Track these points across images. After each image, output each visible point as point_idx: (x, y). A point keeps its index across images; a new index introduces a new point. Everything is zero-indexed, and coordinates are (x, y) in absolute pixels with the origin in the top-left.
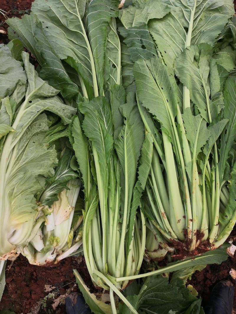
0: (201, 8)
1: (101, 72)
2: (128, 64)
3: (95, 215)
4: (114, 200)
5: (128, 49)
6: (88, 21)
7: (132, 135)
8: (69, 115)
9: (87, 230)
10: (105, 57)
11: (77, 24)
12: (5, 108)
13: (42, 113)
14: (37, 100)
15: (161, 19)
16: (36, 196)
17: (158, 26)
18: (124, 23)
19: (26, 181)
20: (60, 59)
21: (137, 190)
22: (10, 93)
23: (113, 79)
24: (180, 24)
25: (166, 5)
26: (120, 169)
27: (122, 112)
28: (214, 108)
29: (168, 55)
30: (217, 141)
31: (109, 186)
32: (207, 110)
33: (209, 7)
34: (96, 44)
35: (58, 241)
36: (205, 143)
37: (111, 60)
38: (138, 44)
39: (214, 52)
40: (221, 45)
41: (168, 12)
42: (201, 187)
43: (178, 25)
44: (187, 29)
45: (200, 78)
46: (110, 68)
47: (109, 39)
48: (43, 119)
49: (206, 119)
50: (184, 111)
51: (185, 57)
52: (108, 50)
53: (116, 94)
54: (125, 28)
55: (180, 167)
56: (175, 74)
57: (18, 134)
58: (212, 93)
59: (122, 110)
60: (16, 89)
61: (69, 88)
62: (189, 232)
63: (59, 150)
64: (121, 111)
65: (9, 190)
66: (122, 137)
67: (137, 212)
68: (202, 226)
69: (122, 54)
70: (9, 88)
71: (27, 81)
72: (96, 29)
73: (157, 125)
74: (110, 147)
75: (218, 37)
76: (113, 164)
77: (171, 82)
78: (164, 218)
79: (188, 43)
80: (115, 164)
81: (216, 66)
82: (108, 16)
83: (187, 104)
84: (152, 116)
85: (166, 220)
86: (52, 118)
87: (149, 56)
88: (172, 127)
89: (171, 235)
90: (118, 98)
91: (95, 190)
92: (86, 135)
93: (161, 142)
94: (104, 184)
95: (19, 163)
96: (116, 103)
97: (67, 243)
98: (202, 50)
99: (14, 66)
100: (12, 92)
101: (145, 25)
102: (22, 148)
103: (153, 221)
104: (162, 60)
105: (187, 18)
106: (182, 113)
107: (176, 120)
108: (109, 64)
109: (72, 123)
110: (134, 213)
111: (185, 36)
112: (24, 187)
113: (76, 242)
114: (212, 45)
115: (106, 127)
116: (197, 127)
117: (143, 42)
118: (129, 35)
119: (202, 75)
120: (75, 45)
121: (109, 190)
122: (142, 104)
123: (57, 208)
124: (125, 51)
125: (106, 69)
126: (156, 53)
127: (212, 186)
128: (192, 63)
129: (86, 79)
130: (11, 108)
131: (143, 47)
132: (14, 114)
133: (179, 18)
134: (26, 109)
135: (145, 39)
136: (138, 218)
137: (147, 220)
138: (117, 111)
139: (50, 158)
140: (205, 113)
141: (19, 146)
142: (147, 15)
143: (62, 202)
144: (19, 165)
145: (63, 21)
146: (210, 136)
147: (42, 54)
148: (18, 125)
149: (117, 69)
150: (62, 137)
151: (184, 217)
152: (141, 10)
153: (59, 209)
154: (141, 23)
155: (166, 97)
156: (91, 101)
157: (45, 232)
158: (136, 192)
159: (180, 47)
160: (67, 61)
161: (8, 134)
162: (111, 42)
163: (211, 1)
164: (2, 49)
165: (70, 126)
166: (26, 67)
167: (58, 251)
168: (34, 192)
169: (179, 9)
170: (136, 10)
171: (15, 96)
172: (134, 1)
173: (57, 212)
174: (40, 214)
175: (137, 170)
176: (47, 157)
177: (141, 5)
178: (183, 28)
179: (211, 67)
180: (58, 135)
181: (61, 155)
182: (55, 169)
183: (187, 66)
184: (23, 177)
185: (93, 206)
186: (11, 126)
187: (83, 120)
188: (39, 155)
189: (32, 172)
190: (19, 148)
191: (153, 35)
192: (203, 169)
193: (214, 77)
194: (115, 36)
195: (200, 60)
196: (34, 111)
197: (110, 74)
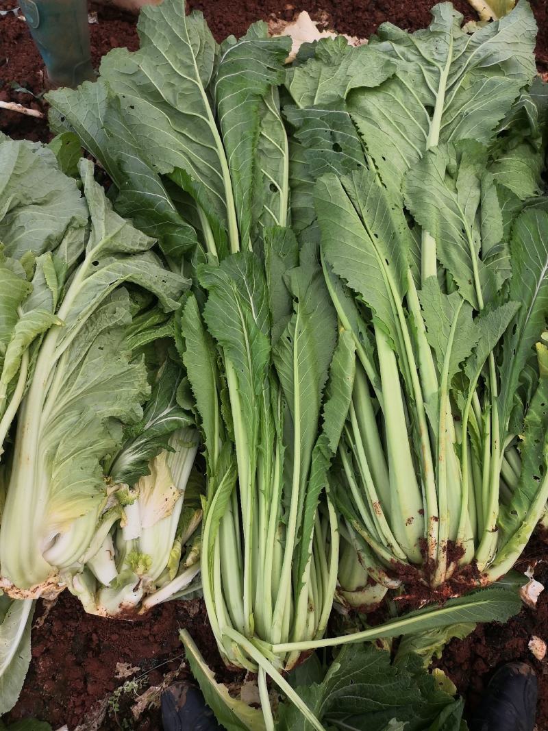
0: (463, 64)
1: (246, 201)
2: (304, 184)
3: (229, 508)
4: (270, 475)
5: (305, 151)
6: (220, 94)
7: (310, 336)
8: (175, 292)
9: (212, 539)
10: (254, 169)
11: (194, 100)
12: (44, 275)
13: (119, 287)
14: (108, 259)
15: (376, 87)
16: (102, 462)
17: (371, 103)
18: (296, 98)
19: (83, 430)
20: (159, 174)
21: (321, 452)
22: (54, 245)
23: (271, 215)
24: (416, 99)
25: (387, 58)
26: (284, 407)
27: (290, 285)
28: (489, 278)
29: (391, 166)
30: (494, 350)
31: (259, 444)
32: (472, 282)
33: (480, 63)
34: (236, 142)
35: (148, 562)
36: (468, 353)
37: (266, 174)
38: (324, 142)
39: (490, 158)
40: (506, 143)
41: (390, 75)
42: (458, 448)
43: (413, 101)
44: (431, 110)
45: (459, 214)
46: (264, 192)
47: (264, 129)
48: (121, 300)
49: (471, 302)
50: (422, 284)
51: (426, 168)
52: (261, 153)
53: (276, 248)
54: (298, 107)
55: (413, 403)
56: (404, 204)
57: (68, 331)
58: (484, 245)
59: (290, 280)
60: (67, 237)
61: (176, 234)
62: (430, 544)
63: (152, 367)
64: (287, 284)
65: (46, 448)
66: (289, 338)
67: (319, 502)
68: (460, 530)
69: (290, 161)
70: (52, 235)
71: (89, 218)
72: (236, 111)
73: (365, 313)
74: (263, 360)
75: (498, 127)
76: (268, 396)
77: (395, 222)
78: (378, 515)
79: (433, 140)
80: (272, 397)
81: (494, 188)
82: (262, 83)
83: (430, 270)
84: (353, 294)
85: (381, 519)
86: (139, 298)
87: (349, 167)
88: (396, 317)
89: (393, 553)
90: (282, 256)
91: (229, 452)
92: (212, 333)
93: (372, 349)
94: (248, 440)
95: (68, 391)
96: (276, 267)
97: (167, 569)
98: (464, 154)
99: (63, 187)
100: (57, 243)
101: (341, 100)
102: (76, 361)
103: (354, 522)
104: (377, 175)
105: (432, 85)
106: (419, 288)
107: (405, 303)
108: (262, 184)
109: (183, 308)
110: (313, 503)
111: (428, 124)
112: (79, 443)
113: (186, 568)
114: (486, 144)
115: (254, 317)
116: (451, 319)
117: (337, 137)
118: (306, 122)
119: (463, 207)
120: (191, 144)
121: (259, 453)
122: (333, 268)
123: (146, 491)
124: (297, 156)
125: (257, 193)
126: (364, 160)
127: (484, 446)
128: (440, 182)
129: (213, 216)
130: (55, 276)
131: (336, 147)
132: (62, 290)
133: (415, 86)
134: (86, 278)
135: (341, 130)
136: (323, 515)
137: (342, 520)
138: (279, 283)
139: (134, 383)
140: (468, 289)
141: (70, 355)
142: (345, 80)
143: (158, 478)
144: (69, 395)
145: (166, 94)
146: (480, 339)
147: (120, 163)
148: (68, 313)
149: (279, 194)
150: (160, 339)
151: (422, 512)
152: (334, 68)
153: (151, 493)
154: (332, 96)
155: (384, 255)
156: (224, 261)
157: (121, 544)
158: (318, 459)
159: (416, 147)
160: (174, 178)
161: (48, 330)
162: (267, 137)
163: (485, 50)
164: (38, 153)
165: (176, 316)
166: (87, 189)
167: (146, 584)
168: (100, 454)
169: (414, 67)
170: (323, 67)
171: (62, 253)
172: (318, 49)
173: (145, 500)
174: (110, 502)
175: (321, 410)
176: (129, 379)
177: (334, 58)
178: (423, 107)
179: (483, 191)
180: (151, 333)
181: (156, 376)
182: (144, 406)
183: (431, 189)
184: (76, 422)
185: (225, 487)
186: (56, 313)
187: (206, 302)
188: (110, 375)
189: (95, 411)
190: (70, 360)
191: (358, 122)
192: (465, 409)
193: (490, 212)
194: (278, 125)
195: (460, 176)
196: (103, 283)
197: (265, 204)
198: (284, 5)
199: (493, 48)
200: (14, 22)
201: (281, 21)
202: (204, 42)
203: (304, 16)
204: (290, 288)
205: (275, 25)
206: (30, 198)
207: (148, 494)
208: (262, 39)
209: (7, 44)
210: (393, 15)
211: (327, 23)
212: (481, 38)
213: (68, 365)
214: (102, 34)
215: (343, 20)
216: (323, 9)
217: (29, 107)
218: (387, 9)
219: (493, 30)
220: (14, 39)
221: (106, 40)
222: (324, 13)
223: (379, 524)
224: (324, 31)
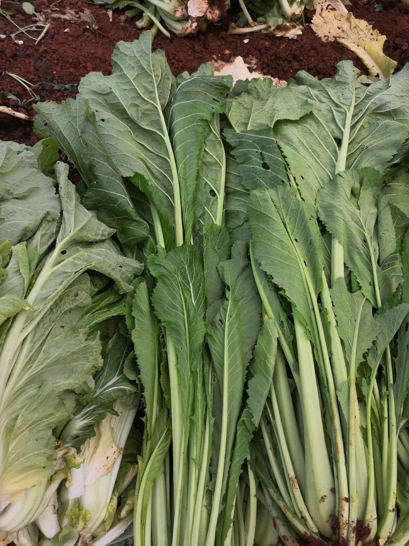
0: (363, 109)
1: (190, 202)
2: (237, 191)
3: (162, 469)
4: (201, 444)
5: (239, 166)
6: (174, 116)
7: (238, 320)
8: (129, 275)
9: (146, 499)
10: (198, 177)
11: (154, 118)
12: (18, 263)
13: (84, 273)
14: (75, 248)
15: (296, 120)
16: (54, 431)
17: (291, 132)
18: (233, 123)
19: (40, 403)
20: (122, 176)
21: (245, 425)
22: (29, 236)
23: (209, 215)
24: (327, 132)
25: (305, 98)
26: (215, 380)
27: (223, 275)
28: (386, 281)
29: (307, 183)
30: (390, 344)
31: (192, 415)
32: (372, 284)
33: (376, 109)
34: (185, 155)
35: (88, 518)
36: (370, 345)
37: (208, 182)
38: (255, 160)
39: (384, 182)
40: (396, 172)
41: (308, 112)
42: (364, 431)
43: (325, 133)
44: (339, 142)
45: (362, 227)
46: (205, 196)
47: (208, 146)
48: (83, 284)
49: (371, 301)
50: (332, 283)
51: (335, 188)
52: (204, 165)
53: (213, 242)
54: (235, 131)
55: (326, 389)
56: (317, 216)
57: (35, 314)
58: (381, 253)
59: (223, 270)
60: (41, 229)
61: (133, 227)
62: (342, 524)
63: (105, 338)
64: (220, 273)
65: (6, 420)
66: (221, 321)
67: (241, 471)
68: (368, 512)
69: (227, 173)
70: (28, 227)
71: (61, 213)
72: (186, 131)
73: (286, 306)
74: (200, 341)
75: (392, 160)
76: (201, 370)
77: (312, 230)
78: (294, 490)
79: (341, 166)
80: (205, 371)
81: (389, 207)
82: (208, 111)
83: (339, 272)
84: (277, 289)
85: (298, 493)
86: (98, 282)
87: (275, 183)
88: (312, 311)
89: (306, 525)
90: (217, 250)
91: (165, 418)
92: (157, 315)
93: (292, 337)
94: (183, 411)
95: (31, 367)
96: (212, 258)
97: (104, 522)
98: (365, 179)
99: (41, 185)
100: (32, 234)
101: (270, 128)
102: (40, 340)
103: (272, 491)
104: (298, 192)
105: (340, 123)
106: (330, 287)
107: (320, 300)
108: (204, 189)
109: (134, 291)
110: (237, 472)
111: (336, 152)
112: (36, 416)
113: (120, 520)
114: (382, 172)
115: (193, 301)
116: (355, 314)
117: (266, 157)
118: (241, 144)
119: (364, 221)
120: (148, 153)
121: (192, 423)
122: (260, 265)
123: (90, 451)
124: (232, 169)
125: (199, 196)
126: (287, 178)
127: (383, 428)
128: (346, 199)
129: (164, 215)
130: (27, 264)
131: (265, 166)
132: (33, 276)
133: (327, 122)
134: (55, 266)
135: (269, 152)
136: (243, 479)
137: (260, 486)
138: (214, 272)
139: (89, 357)
140: (369, 289)
141: (34, 335)
142: (272, 113)
143: (101, 439)
144: (31, 370)
145: (131, 112)
146: (379, 334)
147: (91, 167)
148: (37, 297)
149: (217, 198)
150: (113, 317)
151: (333, 491)
152: (263, 102)
153: (94, 452)
154: (262, 125)
155: (303, 257)
156: (171, 252)
157: (64, 497)
158: (242, 431)
159: (327, 171)
160: (133, 181)
161: (17, 314)
162: (210, 152)
163: (380, 100)
164: (21, 155)
165: (128, 298)
166: (61, 188)
167: (84, 540)
168: (54, 426)
169: (326, 108)
170: (253, 100)
171: (36, 242)
172: (250, 86)
173: (89, 458)
174: (58, 464)
175: (246, 386)
176: (84, 354)
177: (262, 94)
178: (333, 138)
179: (380, 209)
180: (106, 312)
181: (107, 346)
182: (94, 377)
183: (340, 205)
184: (35, 395)
185: (160, 450)
186: (26, 297)
187: (155, 288)
188: (69, 352)
189: (53, 384)
190: (34, 340)
191: (282, 147)
192: (368, 395)
193: (385, 227)
194: (218, 143)
195: (361, 195)
196: (69, 271)
197: (205, 206)
198: (223, 50)
199: (387, 99)
200: (12, 45)
201: (220, 62)
202: (164, 75)
203: (239, 60)
204: (223, 277)
205: (216, 64)
206: (12, 194)
207: (91, 453)
208: (210, 76)
209: (4, 61)
210: (305, 65)
211: (256, 66)
212: (376, 90)
213: (32, 345)
214: (80, 60)
215: (268, 65)
216: (253, 55)
217: (18, 111)
218: (301, 61)
219: (385, 85)
220: (10, 57)
221: (84, 64)
222: (254, 58)
223: (295, 498)
224: (253, 72)
